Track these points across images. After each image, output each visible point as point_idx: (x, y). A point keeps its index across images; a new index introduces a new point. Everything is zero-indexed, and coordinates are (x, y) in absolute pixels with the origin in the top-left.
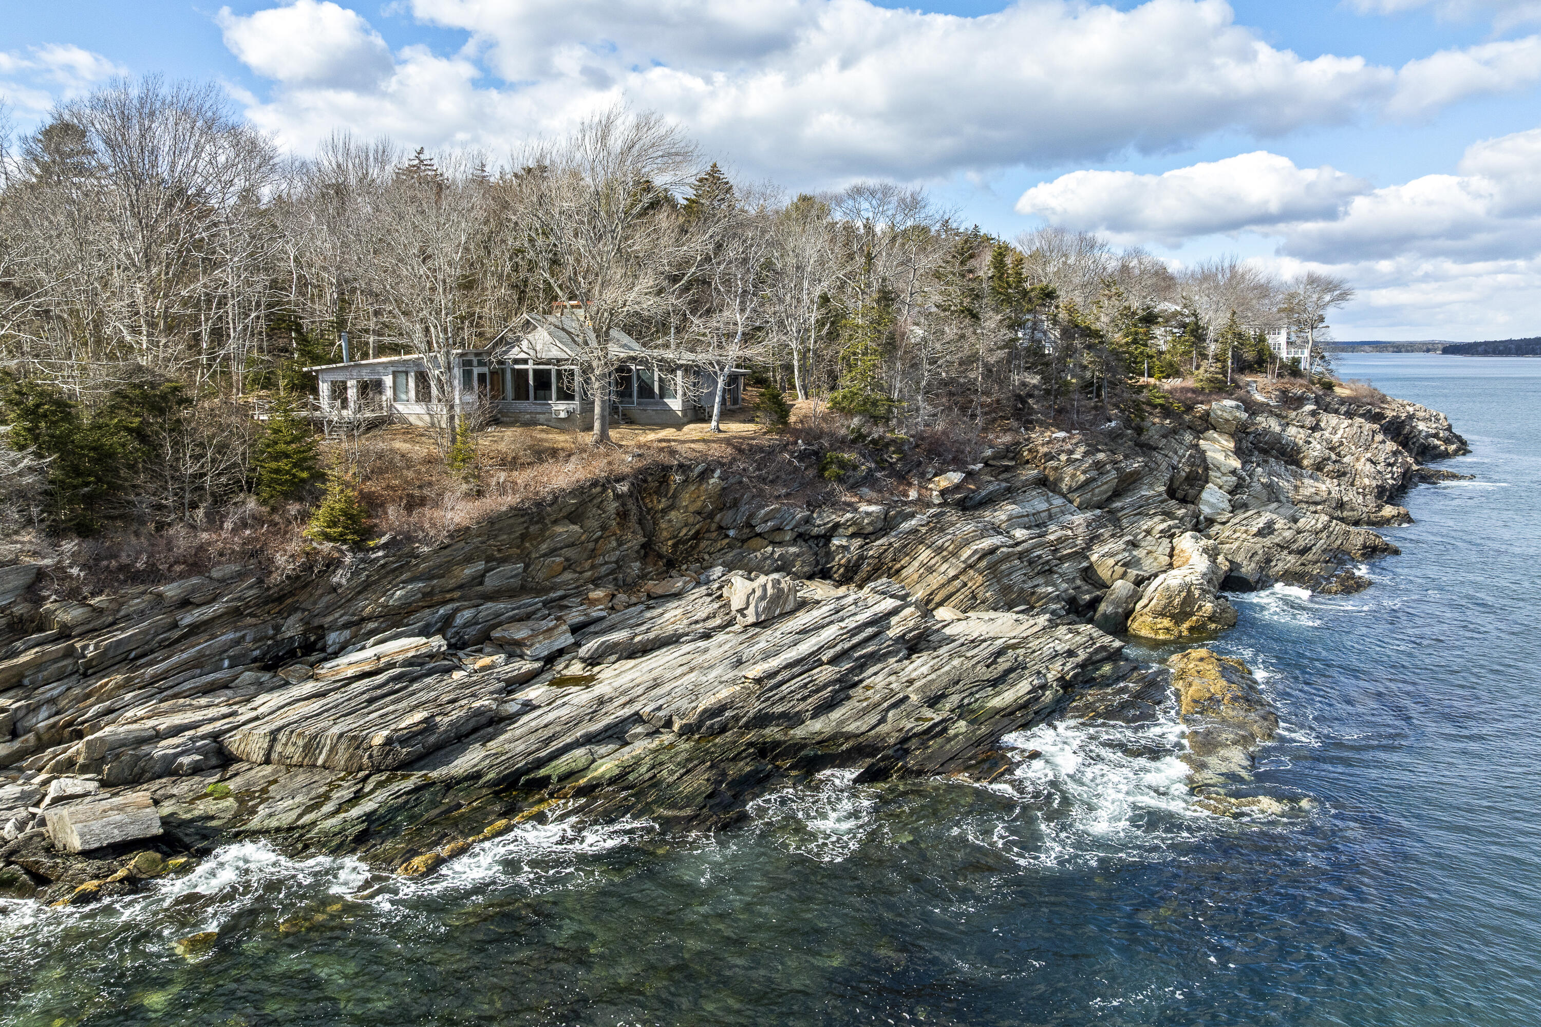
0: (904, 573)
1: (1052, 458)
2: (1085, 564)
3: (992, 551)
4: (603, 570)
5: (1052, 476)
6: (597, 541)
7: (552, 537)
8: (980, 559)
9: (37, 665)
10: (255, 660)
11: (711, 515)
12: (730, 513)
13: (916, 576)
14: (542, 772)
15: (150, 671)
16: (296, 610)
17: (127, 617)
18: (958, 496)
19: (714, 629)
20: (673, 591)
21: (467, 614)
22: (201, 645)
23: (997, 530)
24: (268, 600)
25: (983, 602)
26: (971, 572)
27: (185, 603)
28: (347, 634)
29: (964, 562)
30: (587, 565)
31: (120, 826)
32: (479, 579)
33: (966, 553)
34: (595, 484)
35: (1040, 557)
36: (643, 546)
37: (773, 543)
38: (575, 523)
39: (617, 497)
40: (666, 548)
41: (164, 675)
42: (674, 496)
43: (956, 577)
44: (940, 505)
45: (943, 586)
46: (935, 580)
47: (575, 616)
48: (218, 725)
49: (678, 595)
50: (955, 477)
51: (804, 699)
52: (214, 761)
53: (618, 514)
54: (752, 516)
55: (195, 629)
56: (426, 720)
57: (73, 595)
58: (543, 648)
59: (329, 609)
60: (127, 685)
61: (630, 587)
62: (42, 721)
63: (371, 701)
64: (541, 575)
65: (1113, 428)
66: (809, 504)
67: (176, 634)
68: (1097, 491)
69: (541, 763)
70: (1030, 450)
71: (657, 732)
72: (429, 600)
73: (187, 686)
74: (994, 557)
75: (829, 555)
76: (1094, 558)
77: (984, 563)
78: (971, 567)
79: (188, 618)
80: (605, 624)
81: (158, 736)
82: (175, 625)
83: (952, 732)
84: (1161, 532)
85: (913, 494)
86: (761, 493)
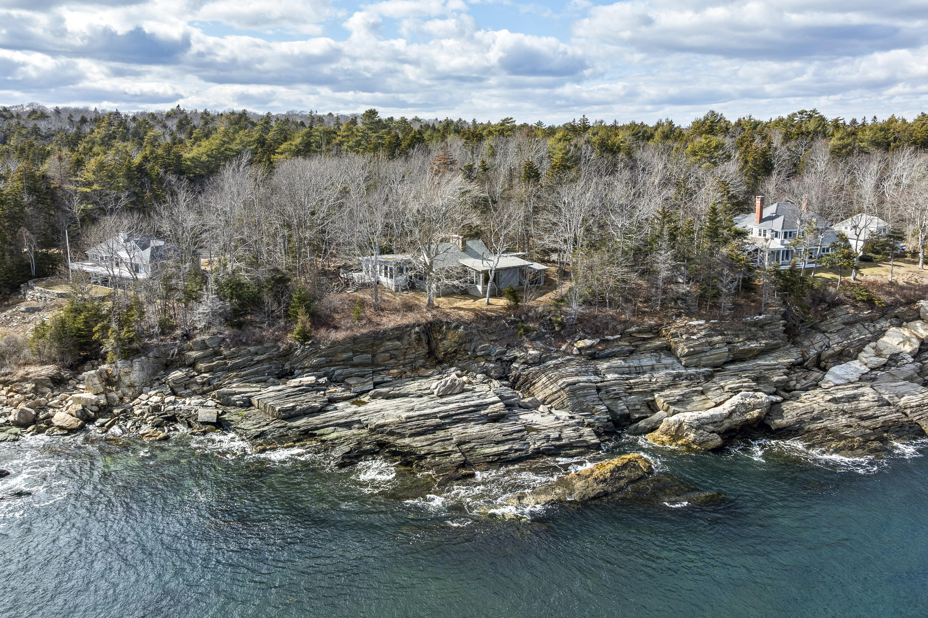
0: (537, 385)
1: (678, 337)
2: (650, 398)
3: (574, 384)
4: (407, 361)
5: (673, 346)
6: (407, 349)
7: (385, 346)
8: (567, 386)
9: (217, 366)
10: (276, 374)
11: (461, 344)
12: (468, 345)
13: (540, 388)
14: (316, 432)
15: (243, 373)
16: (289, 360)
17: (241, 355)
18: (588, 352)
19: (425, 394)
20: (426, 374)
21: (339, 371)
22: (258, 368)
23: (596, 373)
24: (281, 356)
25: (567, 406)
26: (562, 392)
27: (256, 354)
28: (300, 371)
29: (560, 386)
30: (402, 358)
31: (208, 417)
32: (351, 359)
33: (560, 382)
34: (407, 326)
35: (614, 390)
36: (428, 353)
37: (487, 361)
38: (399, 341)
39: (417, 333)
40: (441, 355)
41: (246, 375)
42: (445, 334)
43: (556, 392)
44: (577, 355)
45: (550, 395)
46: (548, 392)
47: (378, 379)
48: (252, 394)
49: (427, 377)
50: (588, 342)
51: (411, 429)
52: (247, 405)
53: (416, 339)
54: (476, 347)
55: (258, 362)
56: (293, 406)
57: (228, 347)
58: (359, 389)
59: (296, 362)
60: (236, 376)
61: (414, 369)
62: (215, 382)
63: (287, 396)
64: (380, 360)
65: (760, 320)
66: (508, 345)
67: (253, 363)
68: (704, 358)
69: (317, 429)
70: (666, 330)
71: (363, 428)
72: (329, 364)
73: (252, 379)
74: (574, 387)
75: (510, 370)
76: (656, 396)
77: (567, 389)
78: (563, 389)
79: (257, 358)
80: (391, 383)
81: (236, 394)
82: (252, 360)
83: (452, 456)
84: (729, 389)
85: (564, 347)
86: (482, 338)
